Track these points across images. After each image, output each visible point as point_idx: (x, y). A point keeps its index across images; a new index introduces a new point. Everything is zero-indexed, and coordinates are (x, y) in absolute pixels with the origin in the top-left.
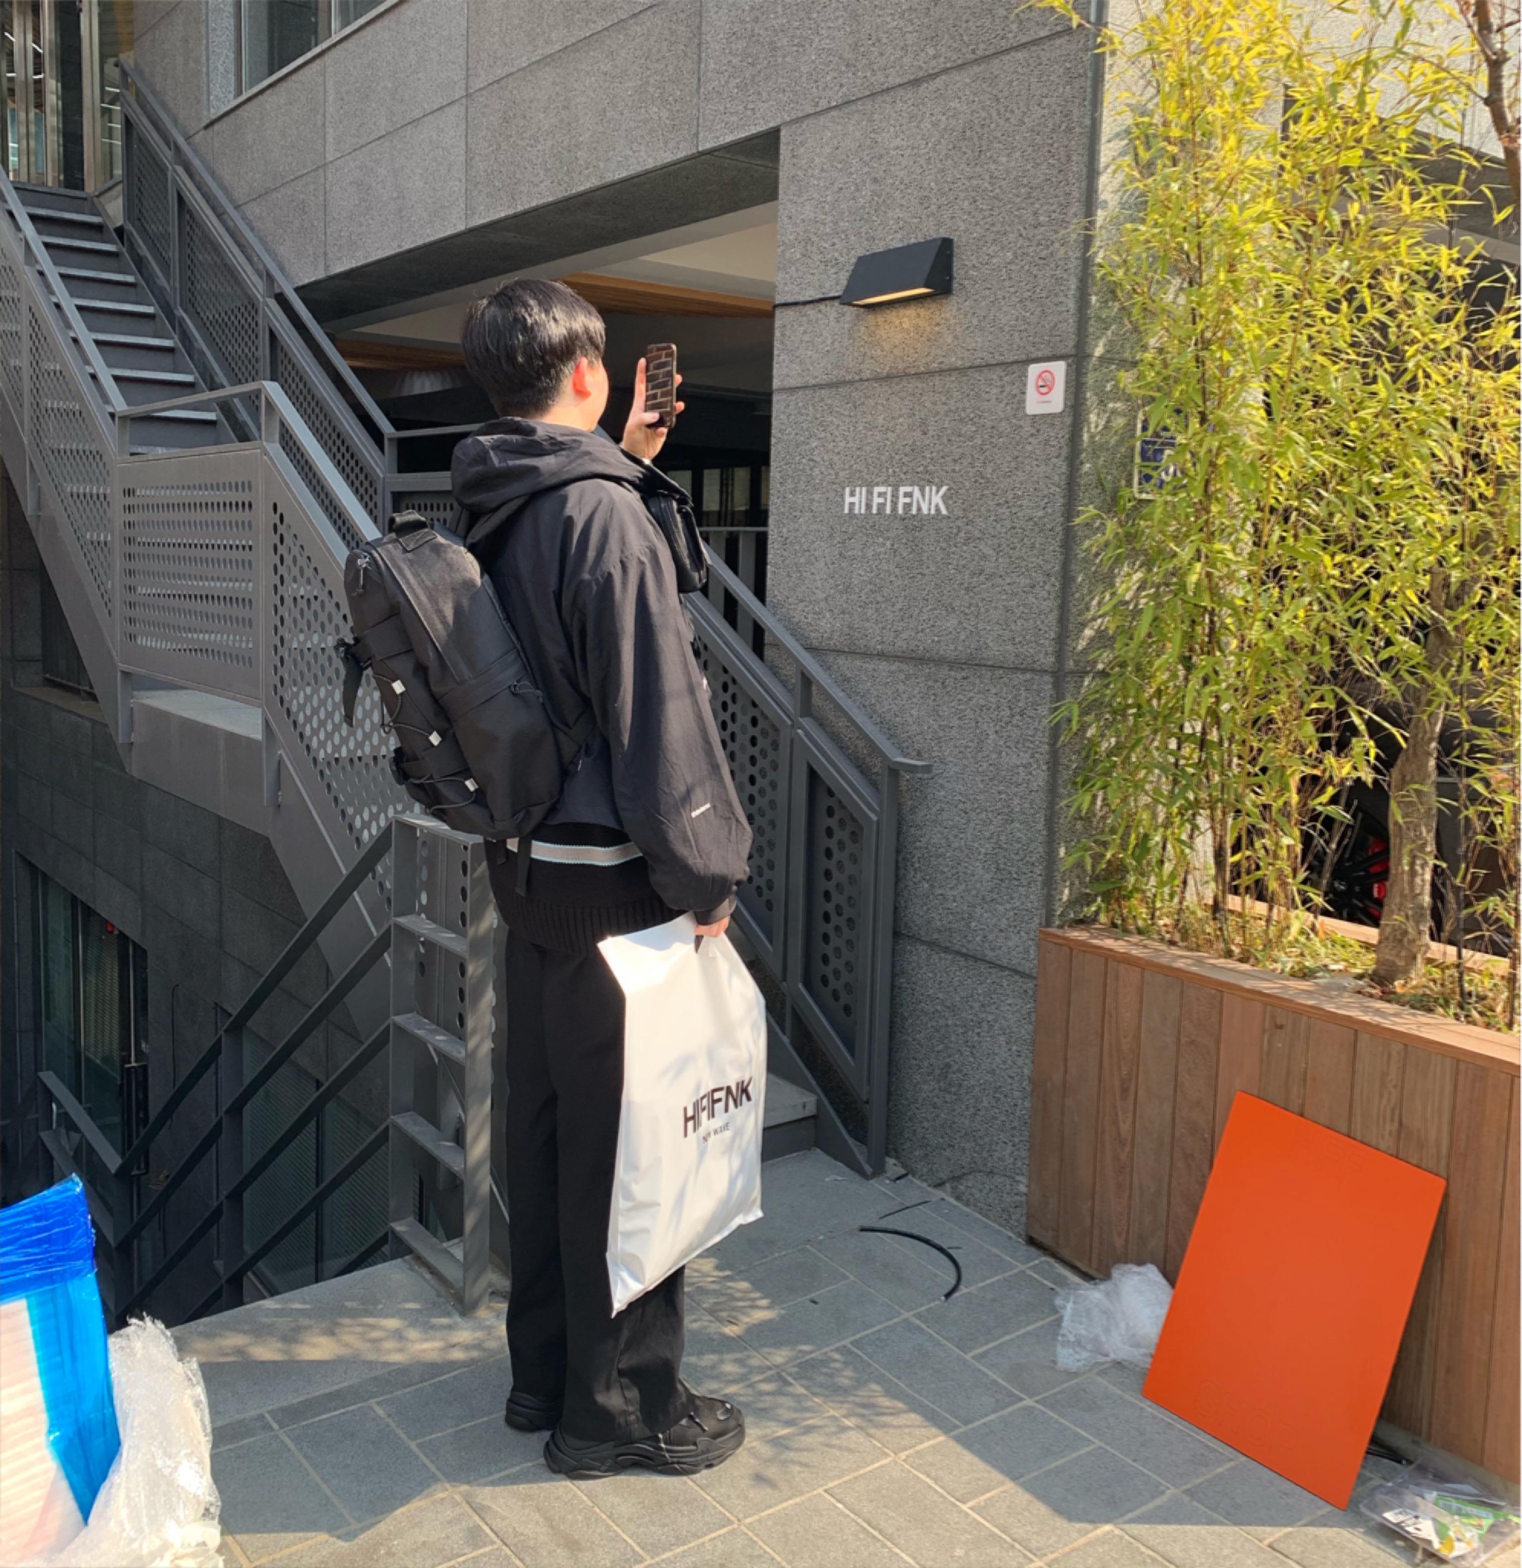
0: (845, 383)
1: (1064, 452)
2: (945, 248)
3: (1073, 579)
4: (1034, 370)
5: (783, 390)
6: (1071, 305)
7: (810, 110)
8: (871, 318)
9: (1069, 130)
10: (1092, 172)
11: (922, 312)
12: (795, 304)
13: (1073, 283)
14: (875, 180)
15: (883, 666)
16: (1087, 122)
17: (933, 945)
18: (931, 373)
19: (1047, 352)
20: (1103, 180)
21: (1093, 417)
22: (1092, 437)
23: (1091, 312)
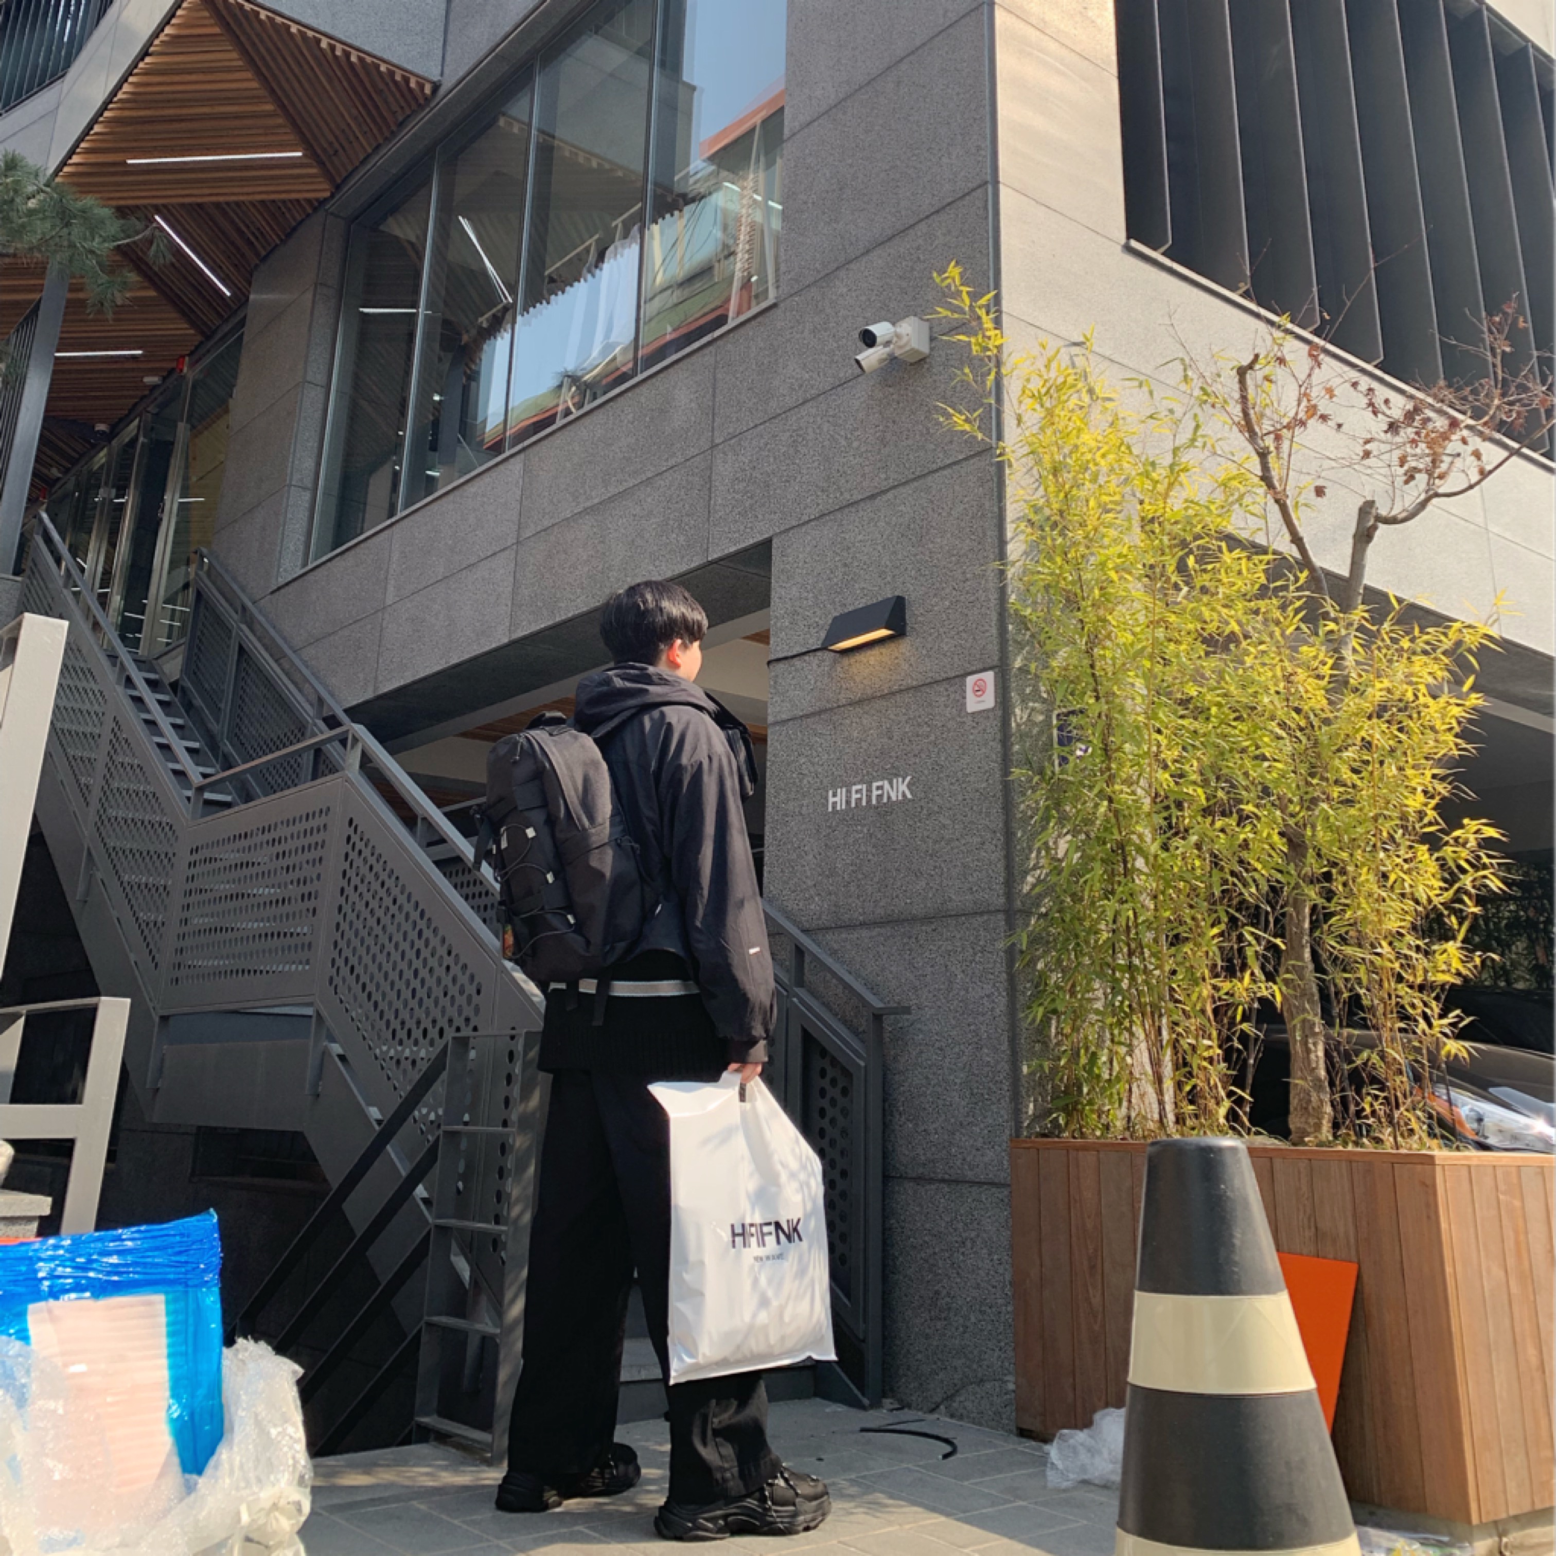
0: (826, 710)
1: (998, 736)
2: (899, 605)
3: (1014, 834)
4: (970, 680)
5: (776, 723)
6: (994, 631)
7: (794, 523)
8: (846, 661)
9: (983, 515)
10: (1002, 543)
11: (884, 650)
12: (786, 658)
13: (994, 617)
14: (845, 565)
15: (865, 933)
16: (996, 509)
17: (919, 1180)
18: (893, 694)
19: (980, 666)
20: (1010, 547)
21: (1018, 711)
22: (1018, 725)
23: (1009, 636)
